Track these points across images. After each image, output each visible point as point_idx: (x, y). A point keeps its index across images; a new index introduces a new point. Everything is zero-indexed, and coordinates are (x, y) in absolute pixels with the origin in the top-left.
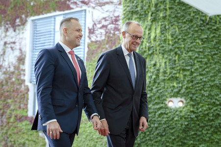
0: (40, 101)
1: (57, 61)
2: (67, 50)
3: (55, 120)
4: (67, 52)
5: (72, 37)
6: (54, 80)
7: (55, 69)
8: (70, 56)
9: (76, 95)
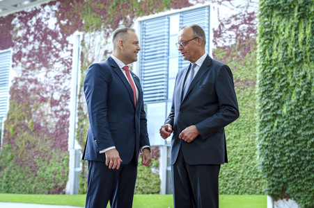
0: (96, 125)
1: (110, 77)
2: (121, 65)
3: (114, 147)
4: (121, 68)
5: (129, 51)
6: (108, 100)
7: (109, 86)
8: (124, 72)
9: (133, 117)
